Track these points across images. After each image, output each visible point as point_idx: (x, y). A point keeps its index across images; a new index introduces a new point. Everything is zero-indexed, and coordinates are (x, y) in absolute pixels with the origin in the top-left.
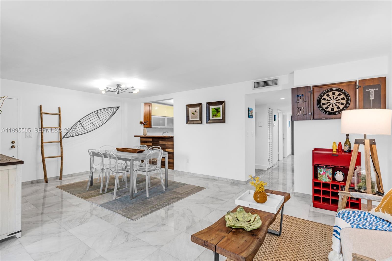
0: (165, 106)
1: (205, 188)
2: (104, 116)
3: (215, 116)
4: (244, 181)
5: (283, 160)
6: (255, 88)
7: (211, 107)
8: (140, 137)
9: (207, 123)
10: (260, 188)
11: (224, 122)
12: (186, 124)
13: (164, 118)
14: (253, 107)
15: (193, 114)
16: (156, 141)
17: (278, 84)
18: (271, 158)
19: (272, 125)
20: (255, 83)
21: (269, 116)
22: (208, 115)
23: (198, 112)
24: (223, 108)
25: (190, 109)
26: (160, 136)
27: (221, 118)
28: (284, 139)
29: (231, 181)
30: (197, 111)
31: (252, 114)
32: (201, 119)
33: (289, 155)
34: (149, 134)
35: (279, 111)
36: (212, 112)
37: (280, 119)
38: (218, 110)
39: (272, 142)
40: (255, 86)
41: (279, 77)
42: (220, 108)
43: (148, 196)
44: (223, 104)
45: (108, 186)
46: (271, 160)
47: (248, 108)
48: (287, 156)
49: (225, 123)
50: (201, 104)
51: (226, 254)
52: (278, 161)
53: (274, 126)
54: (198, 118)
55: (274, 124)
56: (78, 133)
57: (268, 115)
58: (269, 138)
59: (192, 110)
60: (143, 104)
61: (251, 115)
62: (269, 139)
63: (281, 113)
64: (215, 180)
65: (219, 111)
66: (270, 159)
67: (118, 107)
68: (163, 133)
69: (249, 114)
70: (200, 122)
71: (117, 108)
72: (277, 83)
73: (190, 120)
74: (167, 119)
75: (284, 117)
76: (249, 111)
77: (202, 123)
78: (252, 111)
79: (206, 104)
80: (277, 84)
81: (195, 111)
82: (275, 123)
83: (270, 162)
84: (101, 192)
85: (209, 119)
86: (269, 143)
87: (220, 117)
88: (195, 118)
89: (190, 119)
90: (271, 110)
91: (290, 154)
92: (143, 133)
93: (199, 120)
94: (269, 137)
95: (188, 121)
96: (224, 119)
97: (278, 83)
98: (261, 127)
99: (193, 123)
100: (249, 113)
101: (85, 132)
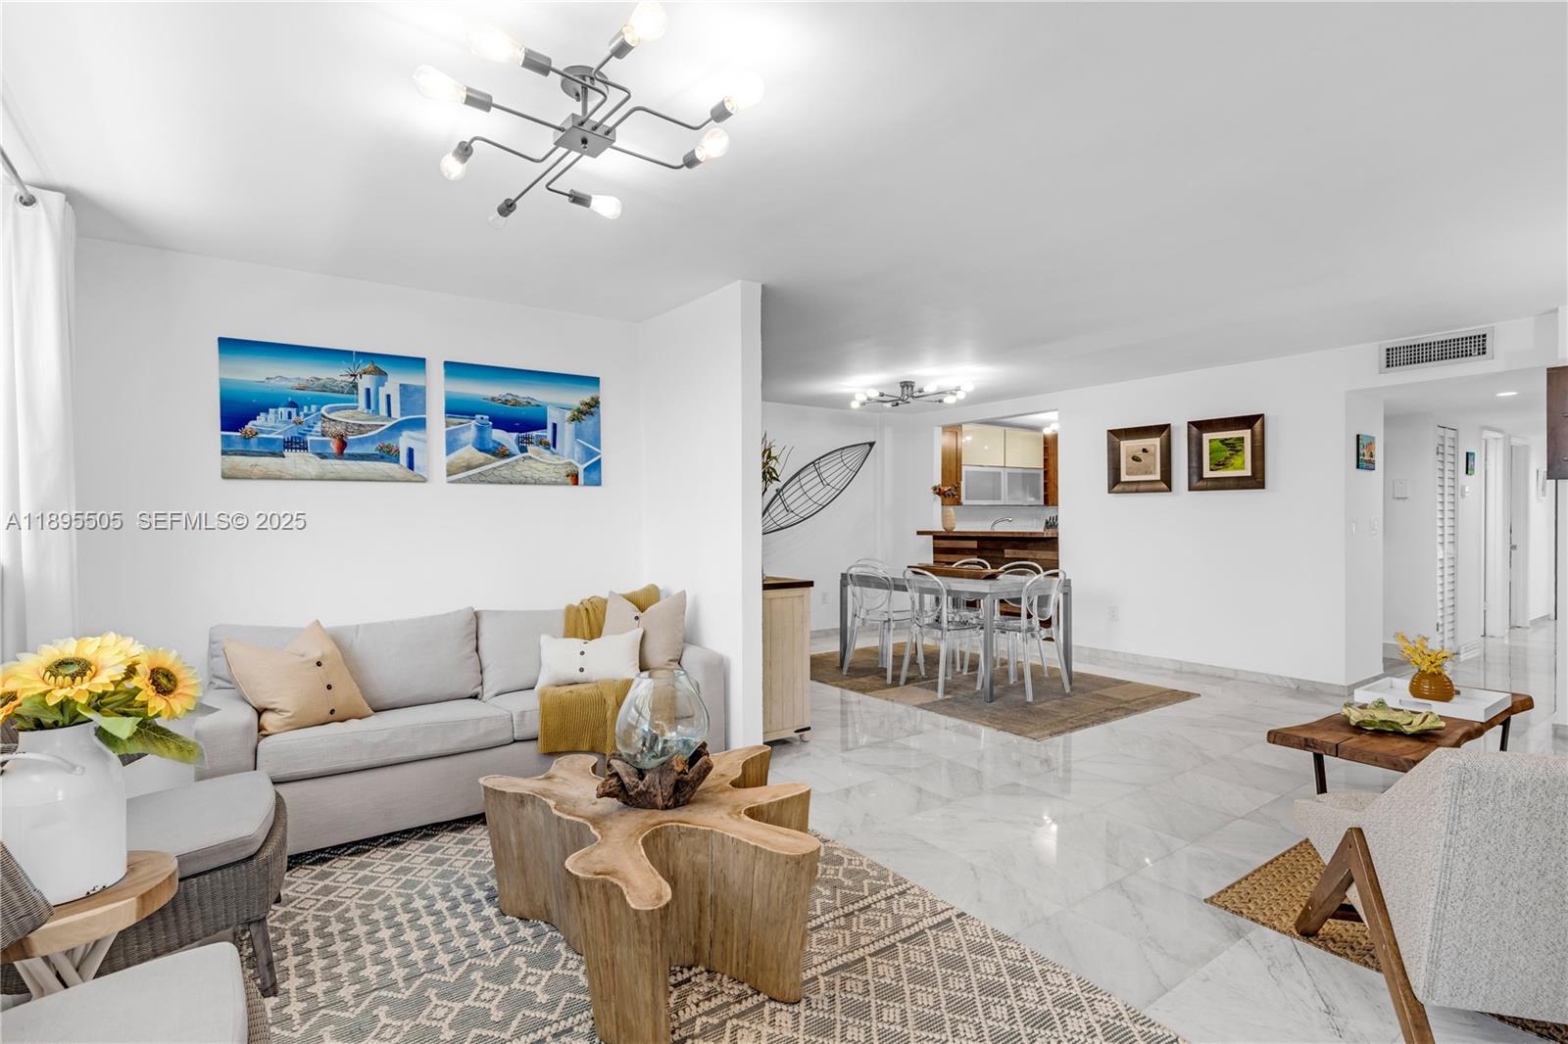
0: (1001, 430)
1: (1199, 695)
2: (833, 472)
3: (1223, 465)
4: (1343, 687)
5: (1510, 636)
6: (1388, 366)
7: (1207, 437)
8: (931, 537)
9: (1190, 490)
10: (1432, 663)
11: (1261, 485)
12: (1109, 492)
13: (999, 473)
14: (1377, 432)
15: (1136, 459)
16: (992, 550)
17: (1487, 351)
18: (1449, 619)
19: (1457, 493)
20: (1388, 350)
21: (1440, 458)
22: (1194, 464)
23: (1154, 455)
24: (1258, 437)
25: (1122, 442)
26: (1012, 533)
27: (1248, 472)
28: (1513, 547)
29: (1285, 685)
30: (1151, 449)
31: (1372, 456)
32: (1167, 478)
33: (1543, 618)
34: (961, 527)
35: (1488, 434)
36: (1210, 454)
37: (1494, 464)
38: (1234, 447)
39: (1453, 558)
40: (1388, 362)
41: (1493, 327)
42: (1242, 439)
43: (1030, 698)
44: (1258, 425)
45: (893, 670)
46: (1448, 627)
47: (1358, 436)
48: (1531, 621)
49: (1264, 488)
50: (1167, 427)
51: (1363, 758)
52: (1484, 635)
53: (1463, 496)
54: (1155, 474)
55: (1463, 488)
56: (778, 523)
57: (1438, 453)
58: (1442, 543)
59: (1128, 446)
60: (940, 429)
61: (1366, 458)
62: (1439, 547)
63: (1500, 444)
64: (1220, 677)
65: (1240, 448)
66: (1443, 624)
67: (872, 444)
68: (995, 523)
69: (1361, 457)
70: (1164, 486)
71: (868, 447)
72: (1484, 349)
73: (1122, 480)
74: (1009, 474)
75: (1514, 457)
76: (1361, 446)
77: (1170, 491)
78: (1371, 444)
79: (1189, 427)
80: (1484, 353)
81: (1144, 451)
82: (1471, 484)
83: (1443, 633)
84: (889, 681)
85: (1201, 478)
86: (1442, 560)
87: (1243, 468)
88: (1142, 474)
89: (1124, 477)
90: (1452, 434)
91: (1549, 615)
92: (943, 525)
93: (1159, 478)
94: (1439, 540)
95: (1115, 481)
96: (1259, 475)
97: (1487, 347)
98: (1406, 498)
99: (1137, 491)
100: (1361, 452)
101: (793, 520)
